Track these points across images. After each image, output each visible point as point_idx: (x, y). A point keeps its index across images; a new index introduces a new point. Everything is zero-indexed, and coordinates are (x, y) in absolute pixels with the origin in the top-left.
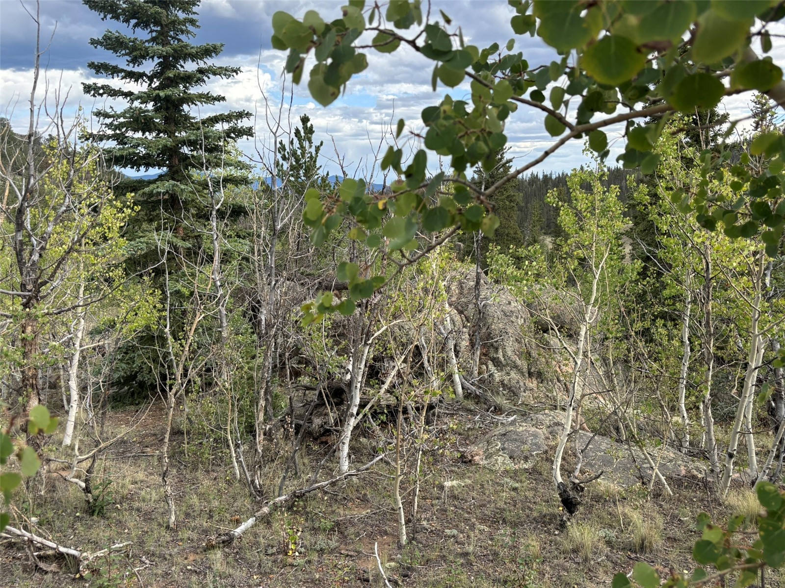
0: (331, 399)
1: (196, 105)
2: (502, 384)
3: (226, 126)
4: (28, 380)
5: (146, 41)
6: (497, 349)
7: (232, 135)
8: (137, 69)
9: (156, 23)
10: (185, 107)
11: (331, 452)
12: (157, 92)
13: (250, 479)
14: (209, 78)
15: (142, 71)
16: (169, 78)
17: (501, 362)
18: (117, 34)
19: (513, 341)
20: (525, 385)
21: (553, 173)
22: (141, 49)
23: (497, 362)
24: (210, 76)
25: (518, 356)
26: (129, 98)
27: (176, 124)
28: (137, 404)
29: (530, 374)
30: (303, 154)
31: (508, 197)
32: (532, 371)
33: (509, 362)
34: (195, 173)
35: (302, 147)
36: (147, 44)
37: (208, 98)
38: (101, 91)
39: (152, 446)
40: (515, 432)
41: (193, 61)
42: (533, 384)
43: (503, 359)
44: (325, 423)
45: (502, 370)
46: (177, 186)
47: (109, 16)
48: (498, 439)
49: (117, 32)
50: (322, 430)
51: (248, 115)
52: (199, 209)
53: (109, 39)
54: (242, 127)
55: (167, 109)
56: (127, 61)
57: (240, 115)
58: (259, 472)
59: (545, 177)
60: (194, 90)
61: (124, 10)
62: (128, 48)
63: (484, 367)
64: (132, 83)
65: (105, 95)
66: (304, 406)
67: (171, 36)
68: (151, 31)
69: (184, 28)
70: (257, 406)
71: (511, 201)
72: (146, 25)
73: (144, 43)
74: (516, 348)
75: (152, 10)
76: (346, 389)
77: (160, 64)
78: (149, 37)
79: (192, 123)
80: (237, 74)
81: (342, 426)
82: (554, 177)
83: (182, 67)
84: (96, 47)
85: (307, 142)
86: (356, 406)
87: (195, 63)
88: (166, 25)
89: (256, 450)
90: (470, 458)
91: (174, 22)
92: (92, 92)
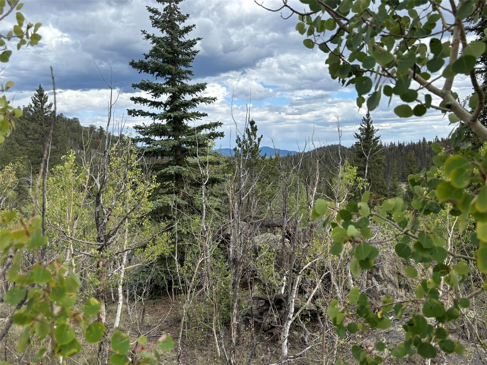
0: (275, 306)
1: (191, 120)
2: (382, 293)
3: (208, 131)
4: (100, 294)
5: (163, 84)
6: (378, 270)
7: (212, 137)
8: (158, 100)
9: (169, 74)
10: (185, 121)
11: (275, 340)
12: (169, 114)
13: (228, 360)
14: (198, 104)
15: (160, 101)
16: (176, 105)
17: (381, 278)
18: (148, 82)
19: (388, 264)
20: (397, 293)
21: (405, 142)
22: (161, 89)
23: (378, 278)
24: (199, 103)
25: (392, 274)
26: (153, 117)
27: (179, 131)
28: (154, 299)
29: (400, 286)
30: (251, 143)
31: (377, 160)
32: (401, 284)
33: (386, 278)
34: (190, 159)
35: (250, 139)
36: (164, 86)
37: (197, 115)
38: (137, 113)
39: (165, 329)
40: (395, 332)
41: (190, 94)
42: (402, 292)
43: (382, 276)
44: (272, 322)
45: (382, 283)
46: (181, 169)
47: (143, 71)
48: (384, 335)
49: (148, 80)
50: (270, 326)
51: (221, 124)
52: (192, 181)
53: (143, 84)
54: (217, 133)
55: (175, 123)
56: (152, 95)
57: (216, 125)
58: (233, 355)
59: (400, 145)
60: (190, 111)
61: (151, 67)
62: (153, 89)
63: (370, 281)
64: (155, 108)
65: (139, 116)
66: (257, 309)
67: (177, 81)
68: (166, 79)
69: (184, 75)
70: (232, 313)
71: (379, 163)
72: (163, 75)
73: (162, 85)
74: (391, 269)
75: (167, 67)
76: (285, 301)
77: (171, 97)
78: (165, 82)
79: (188, 130)
80: (215, 101)
81: (283, 324)
82: (405, 145)
83: (183, 98)
84: (135, 89)
85: (253, 136)
86: (292, 313)
87: (191, 95)
88: (174, 75)
89: (232, 341)
90: (365, 348)
91: (179, 73)
92: (133, 114)
